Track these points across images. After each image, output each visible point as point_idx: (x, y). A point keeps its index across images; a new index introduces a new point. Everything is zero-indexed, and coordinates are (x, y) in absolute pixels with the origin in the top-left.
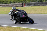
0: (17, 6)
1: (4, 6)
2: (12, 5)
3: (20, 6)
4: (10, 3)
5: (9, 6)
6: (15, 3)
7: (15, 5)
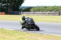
0: (54, 14)
1: (40, 14)
2: (49, 13)
3: (57, 14)
4: (47, 11)
5: (46, 14)
6: (51, 11)
7: (52, 13)
